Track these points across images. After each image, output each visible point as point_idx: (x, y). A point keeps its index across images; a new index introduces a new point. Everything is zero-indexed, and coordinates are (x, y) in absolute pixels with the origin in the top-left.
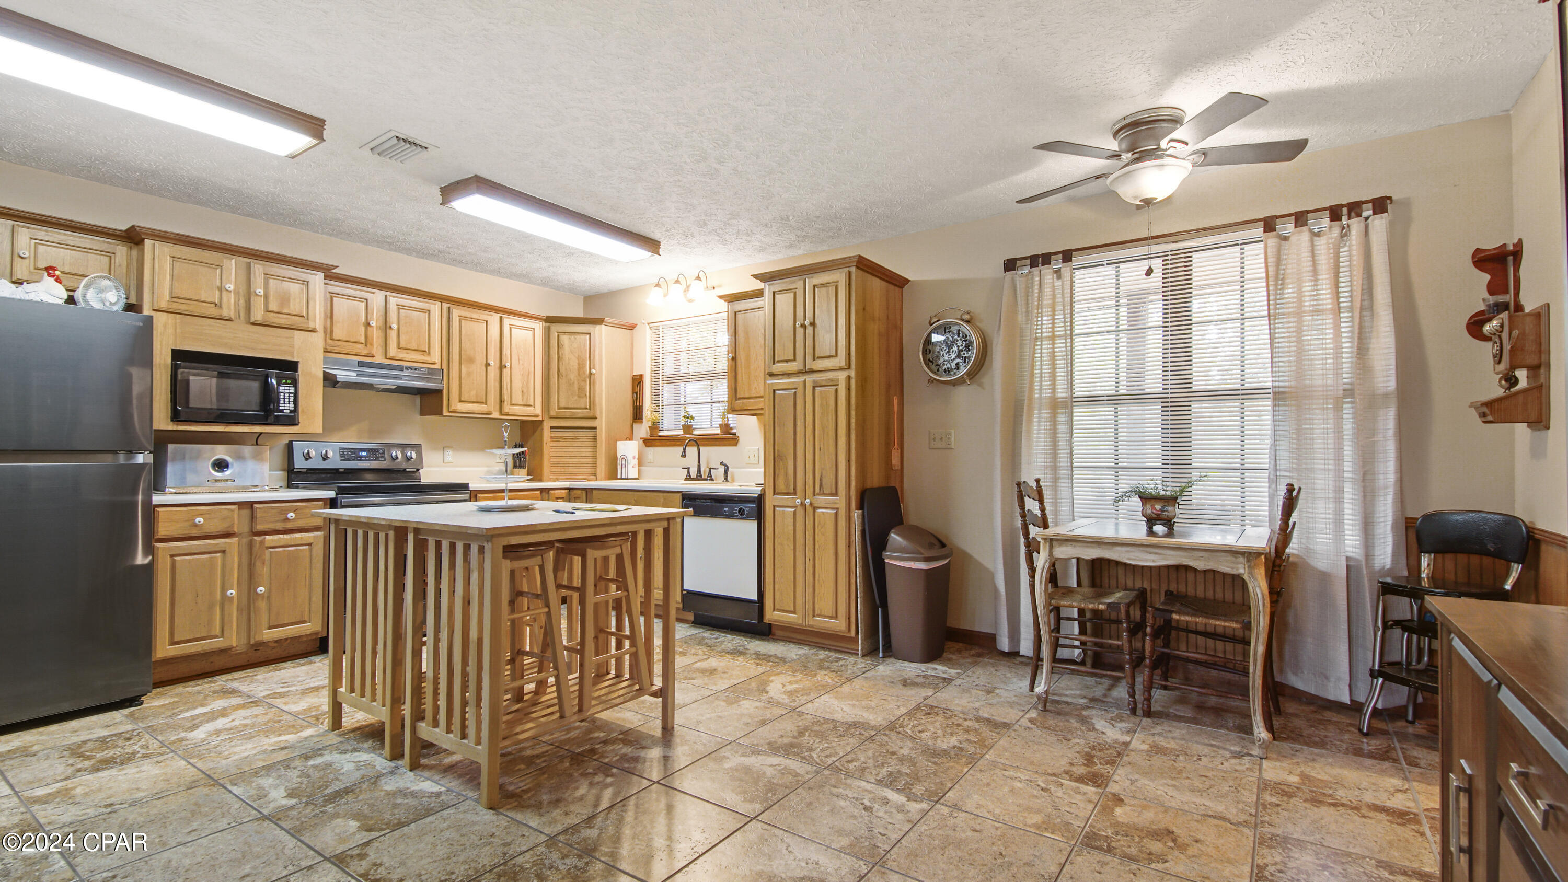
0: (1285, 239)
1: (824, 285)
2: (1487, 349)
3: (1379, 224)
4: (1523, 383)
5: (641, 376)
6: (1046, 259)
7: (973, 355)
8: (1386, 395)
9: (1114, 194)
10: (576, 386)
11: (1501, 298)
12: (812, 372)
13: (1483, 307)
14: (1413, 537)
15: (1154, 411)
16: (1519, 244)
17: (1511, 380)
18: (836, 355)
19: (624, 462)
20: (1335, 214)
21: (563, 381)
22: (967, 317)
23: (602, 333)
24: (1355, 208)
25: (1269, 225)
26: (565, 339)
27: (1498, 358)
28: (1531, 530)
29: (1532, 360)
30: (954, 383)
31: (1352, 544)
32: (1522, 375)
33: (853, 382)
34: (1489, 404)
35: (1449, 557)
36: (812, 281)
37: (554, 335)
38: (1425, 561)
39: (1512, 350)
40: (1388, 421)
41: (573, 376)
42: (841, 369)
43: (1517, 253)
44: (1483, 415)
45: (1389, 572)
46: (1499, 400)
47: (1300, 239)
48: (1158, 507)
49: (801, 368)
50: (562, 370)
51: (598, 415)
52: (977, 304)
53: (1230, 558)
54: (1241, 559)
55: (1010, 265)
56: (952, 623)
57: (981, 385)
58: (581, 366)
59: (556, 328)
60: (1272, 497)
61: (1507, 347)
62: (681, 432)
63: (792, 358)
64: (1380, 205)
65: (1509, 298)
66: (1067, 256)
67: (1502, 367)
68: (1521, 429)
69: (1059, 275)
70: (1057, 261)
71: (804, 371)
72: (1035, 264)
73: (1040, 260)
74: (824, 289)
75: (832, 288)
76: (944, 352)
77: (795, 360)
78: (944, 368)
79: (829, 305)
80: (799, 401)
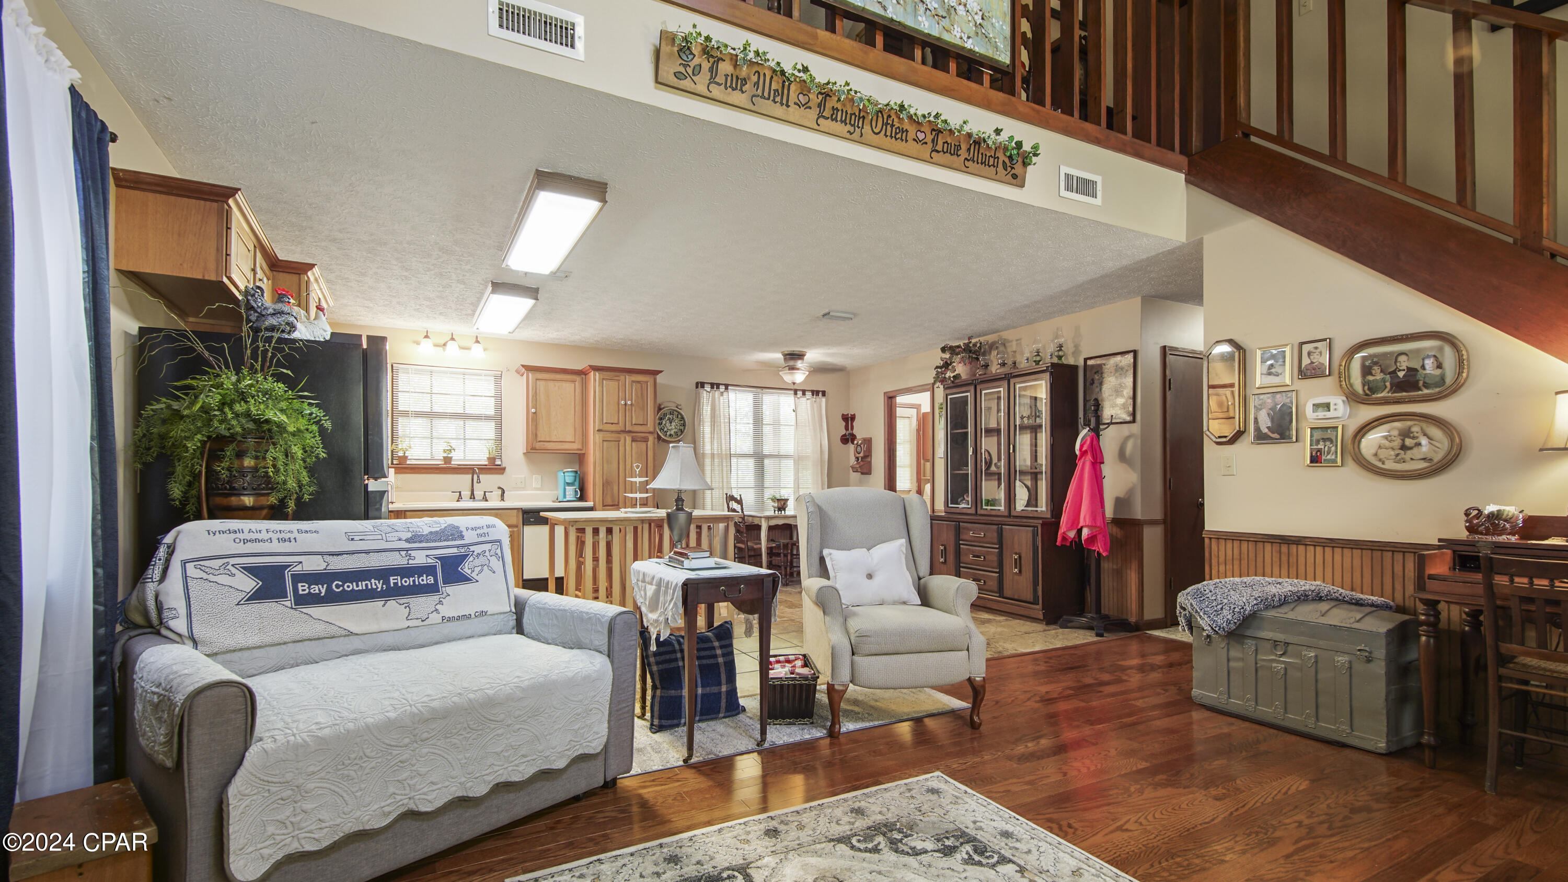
0: (798, 398)
1: (638, 382)
2: (851, 448)
3: (824, 400)
6: (718, 385)
7: (685, 430)
8: (825, 461)
11: (849, 432)
12: (630, 431)
13: (844, 433)
15: (751, 462)
16: (853, 415)
18: (647, 425)
20: (813, 393)
24: (817, 392)
25: (795, 392)
29: (869, 454)
30: (671, 442)
36: (628, 378)
39: (866, 451)
40: (826, 471)
42: (650, 433)
43: (853, 418)
44: (855, 470)
47: (803, 400)
48: (782, 503)
49: (623, 429)
52: (684, 399)
55: (702, 384)
61: (864, 450)
63: (616, 422)
64: (824, 393)
65: (851, 432)
66: (729, 386)
69: (722, 394)
70: (722, 388)
71: (624, 432)
72: (712, 387)
73: (715, 386)
74: (639, 385)
75: (644, 386)
76: (668, 425)
77: (618, 423)
78: (668, 433)
79: (642, 394)
80: (621, 448)
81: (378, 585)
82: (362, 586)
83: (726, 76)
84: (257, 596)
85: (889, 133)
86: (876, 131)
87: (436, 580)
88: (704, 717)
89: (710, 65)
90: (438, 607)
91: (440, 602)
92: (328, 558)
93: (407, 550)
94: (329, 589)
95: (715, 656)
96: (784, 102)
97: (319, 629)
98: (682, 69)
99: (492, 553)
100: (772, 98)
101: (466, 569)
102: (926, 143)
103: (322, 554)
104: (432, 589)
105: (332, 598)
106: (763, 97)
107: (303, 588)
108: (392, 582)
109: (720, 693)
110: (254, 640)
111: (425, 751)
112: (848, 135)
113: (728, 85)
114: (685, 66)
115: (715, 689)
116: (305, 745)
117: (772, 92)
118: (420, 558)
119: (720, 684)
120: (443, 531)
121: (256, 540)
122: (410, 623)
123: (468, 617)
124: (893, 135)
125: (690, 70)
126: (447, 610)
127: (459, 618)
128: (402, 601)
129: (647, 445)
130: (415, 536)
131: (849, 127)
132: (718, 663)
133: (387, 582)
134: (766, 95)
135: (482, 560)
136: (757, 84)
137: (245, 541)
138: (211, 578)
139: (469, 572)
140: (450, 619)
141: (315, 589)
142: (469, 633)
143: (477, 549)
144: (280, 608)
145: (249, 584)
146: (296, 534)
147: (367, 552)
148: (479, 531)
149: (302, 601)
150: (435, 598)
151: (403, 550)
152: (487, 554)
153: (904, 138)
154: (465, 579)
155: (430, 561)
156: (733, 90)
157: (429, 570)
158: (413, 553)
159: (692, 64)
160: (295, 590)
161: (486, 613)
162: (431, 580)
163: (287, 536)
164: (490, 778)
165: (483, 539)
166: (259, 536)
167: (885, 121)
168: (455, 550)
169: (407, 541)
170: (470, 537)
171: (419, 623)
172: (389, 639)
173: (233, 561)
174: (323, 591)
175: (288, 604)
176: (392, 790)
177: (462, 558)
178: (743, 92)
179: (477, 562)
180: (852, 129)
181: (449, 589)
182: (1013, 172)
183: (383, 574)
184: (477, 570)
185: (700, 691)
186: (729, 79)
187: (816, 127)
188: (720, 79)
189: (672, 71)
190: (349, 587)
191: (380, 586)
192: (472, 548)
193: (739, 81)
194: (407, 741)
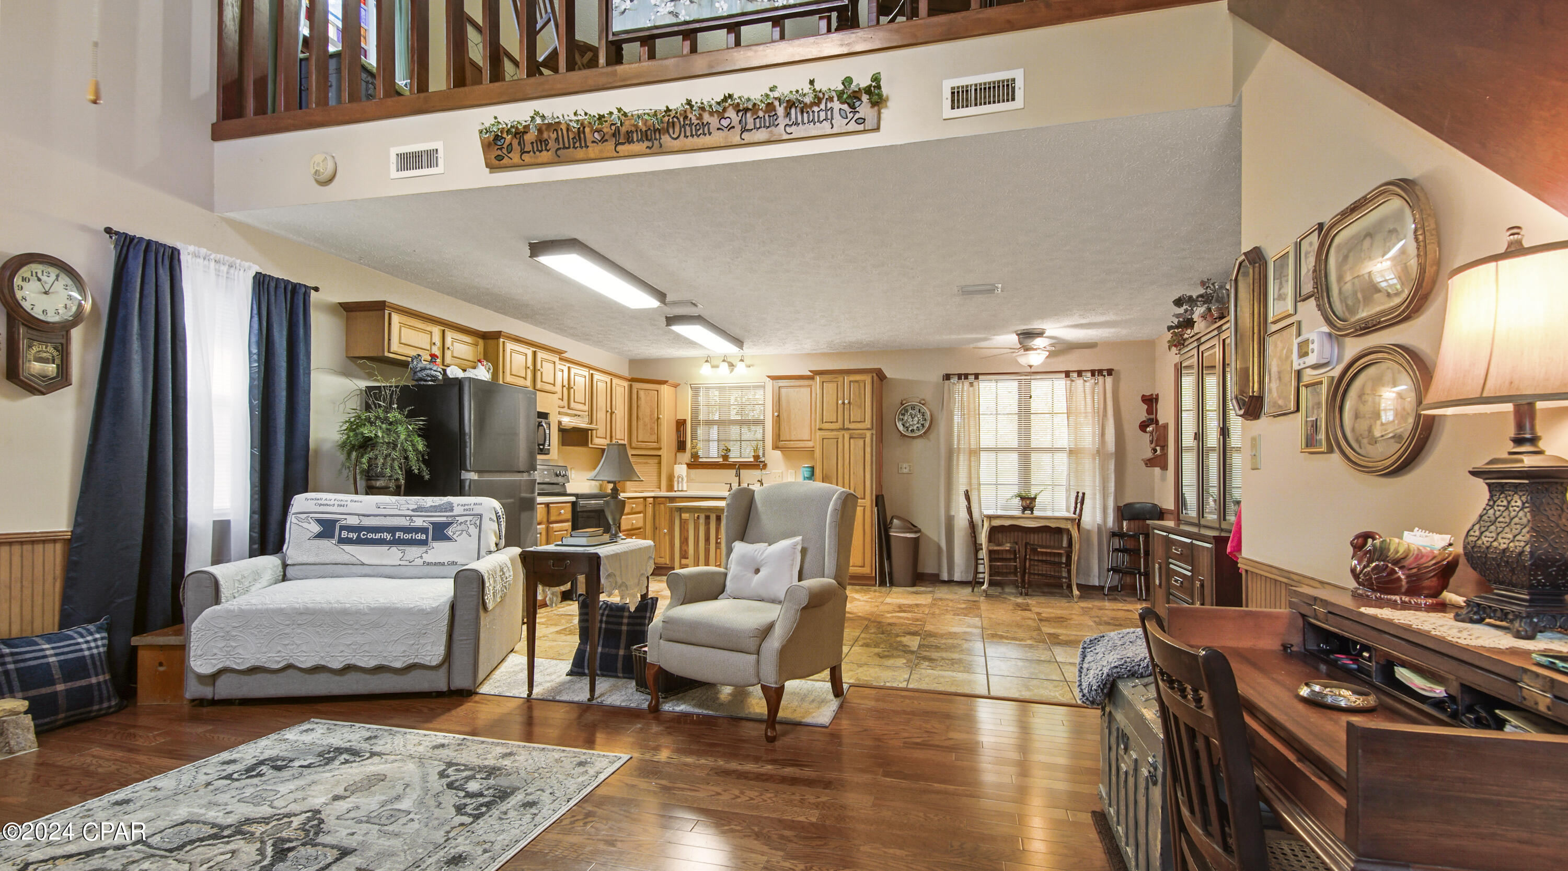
0: (1073, 381)
1: (856, 381)
2: (1147, 437)
3: (1109, 380)
4: (1158, 452)
5: (685, 420)
6: (966, 376)
7: (927, 425)
8: (1112, 454)
9: (1017, 361)
10: (649, 426)
11: (1151, 417)
12: (848, 429)
13: (1145, 419)
14: (1120, 514)
15: (1014, 456)
16: (1157, 395)
17: (1155, 451)
18: (865, 421)
19: (680, 480)
20: (1093, 373)
21: (641, 423)
22: (923, 402)
23: (665, 390)
24: (1100, 372)
25: (1067, 374)
26: (642, 393)
27: (1151, 442)
28: (1161, 509)
29: (1162, 444)
30: (913, 438)
31: (1099, 520)
32: (1158, 448)
33: (874, 437)
34: (1149, 460)
35: (1132, 522)
36: (847, 379)
37: (634, 391)
38: (1125, 523)
39: (1156, 440)
40: (1112, 466)
41: (647, 420)
42: (868, 429)
43: (1157, 399)
44: (1146, 464)
45: (1112, 528)
46: (1152, 459)
47: (1079, 382)
48: (1028, 502)
49: (842, 427)
50: (640, 415)
51: (662, 446)
52: (927, 394)
53: (1064, 521)
54: (1069, 522)
55: (947, 377)
56: (920, 570)
57: (929, 439)
58: (652, 413)
59: (636, 385)
60: (1068, 498)
61: (1155, 439)
62: (721, 460)
63: (835, 420)
64: (1110, 372)
65: (1154, 416)
66: (977, 376)
67: (1153, 445)
68: (1157, 470)
69: (971, 384)
70: (972, 378)
71: (844, 429)
72: (960, 378)
73: (963, 376)
74: (856, 384)
75: (862, 384)
76: (910, 420)
77: (837, 422)
78: (910, 429)
79: (860, 393)
80: (840, 445)
81: (388, 536)
82: (378, 536)
83: (532, 143)
84: (319, 536)
85: (688, 134)
86: (675, 136)
87: (427, 537)
88: (605, 673)
89: (518, 141)
90: (424, 555)
91: (426, 552)
92: (361, 517)
93: (411, 516)
94: (359, 536)
95: (621, 624)
96: (583, 145)
97: (346, 558)
98: (499, 152)
99: (472, 522)
100: (572, 146)
101: (449, 532)
102: (733, 127)
103: (358, 515)
104: (424, 543)
105: (359, 542)
106: (565, 148)
107: (344, 534)
108: (397, 535)
109: (617, 655)
110: (311, 560)
111: (299, 631)
112: (648, 151)
113: (535, 149)
114: (501, 149)
115: (613, 651)
116: (233, 611)
117: (571, 141)
118: (419, 522)
119: (618, 647)
120: (440, 506)
121: (327, 505)
122: (401, 563)
123: (443, 564)
124: (694, 133)
125: (505, 151)
126: (428, 558)
127: (436, 564)
128: (400, 548)
129: (864, 441)
130: (419, 508)
131: (647, 144)
132: (621, 630)
133: (394, 535)
134: (567, 145)
135: (463, 527)
136: (557, 139)
137: (320, 505)
138: (300, 524)
139: (451, 534)
140: (428, 564)
141: (351, 535)
142: (442, 575)
143: (461, 519)
144: (329, 544)
145: (316, 528)
146: (349, 502)
147: (385, 516)
148: (466, 507)
149: (342, 541)
150: (424, 549)
151: (408, 516)
152: (468, 523)
153: (706, 131)
154: (448, 539)
155: (425, 524)
156: (540, 151)
157: (424, 530)
158: (414, 518)
159: (505, 146)
160: (340, 534)
161: (456, 563)
162: (424, 537)
163: (342, 503)
164: (341, 659)
165: (466, 513)
166: (328, 502)
167: (682, 123)
168: (444, 519)
169: (413, 510)
170: (457, 510)
171: (407, 563)
172: (388, 571)
173: (311, 515)
174: (355, 537)
175: (334, 542)
176: (279, 648)
177: (448, 525)
178: (548, 151)
179: (459, 528)
180: (650, 144)
181: (436, 544)
182: (857, 116)
183: (392, 530)
184: (458, 533)
185: (600, 650)
186: (535, 145)
187: (615, 154)
188: (528, 147)
189: (493, 157)
190: (370, 536)
191: (389, 537)
192: (457, 518)
193: (543, 143)
194: (288, 622)
